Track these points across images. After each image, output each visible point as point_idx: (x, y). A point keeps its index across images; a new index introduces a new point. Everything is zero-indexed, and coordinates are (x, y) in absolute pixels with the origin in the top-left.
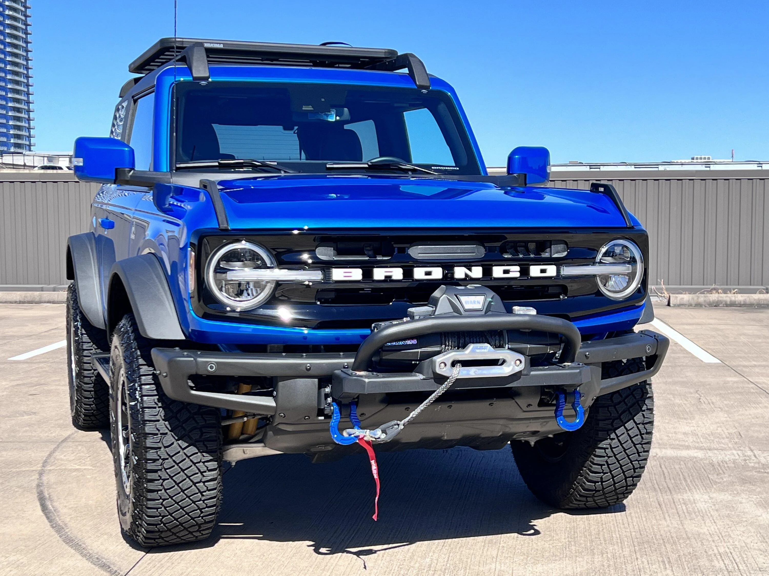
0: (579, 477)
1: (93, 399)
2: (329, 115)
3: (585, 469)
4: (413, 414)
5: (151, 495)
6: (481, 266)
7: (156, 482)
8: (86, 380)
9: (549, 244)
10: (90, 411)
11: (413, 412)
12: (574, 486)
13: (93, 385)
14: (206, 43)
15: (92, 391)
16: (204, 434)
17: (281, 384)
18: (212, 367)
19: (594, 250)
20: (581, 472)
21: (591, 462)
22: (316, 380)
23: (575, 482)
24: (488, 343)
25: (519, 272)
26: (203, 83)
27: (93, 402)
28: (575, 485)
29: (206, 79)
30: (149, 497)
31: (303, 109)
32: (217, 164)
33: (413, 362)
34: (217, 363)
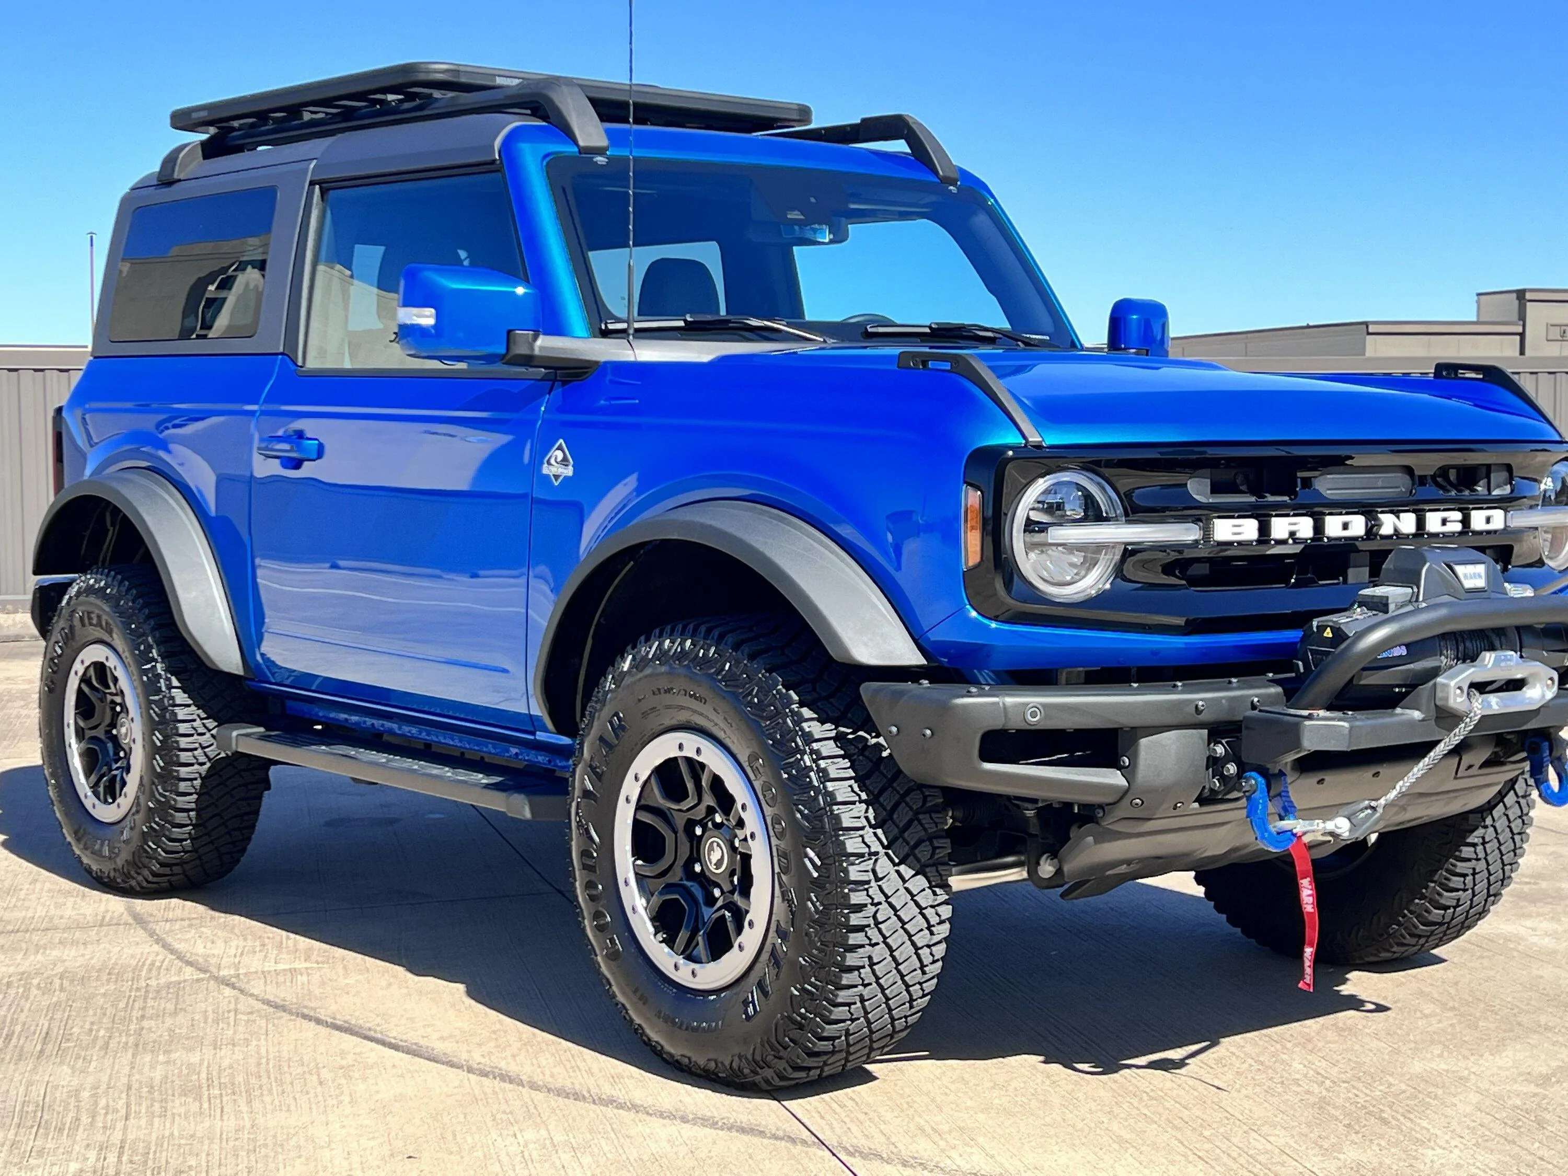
0: (1417, 901)
1: (191, 827)
2: (817, 229)
3: (1433, 885)
4: (1402, 785)
5: (848, 978)
6: (1414, 511)
7: (861, 950)
8: (183, 786)
9: (1484, 470)
10: (176, 855)
11: (1401, 783)
12: (1401, 919)
13: (195, 796)
14: (499, 76)
15: (192, 810)
16: (938, 851)
17: (1144, 742)
18: (1034, 715)
19: (1535, 480)
20: (1424, 891)
21: (1447, 871)
22: (1205, 732)
23: (1406, 912)
24: (1512, 650)
25: (1461, 522)
26: (600, 160)
27: (190, 833)
28: (1404, 916)
29: (600, 151)
30: (844, 982)
31: (789, 216)
32: (682, 324)
33: (1397, 690)
34: (1045, 706)
